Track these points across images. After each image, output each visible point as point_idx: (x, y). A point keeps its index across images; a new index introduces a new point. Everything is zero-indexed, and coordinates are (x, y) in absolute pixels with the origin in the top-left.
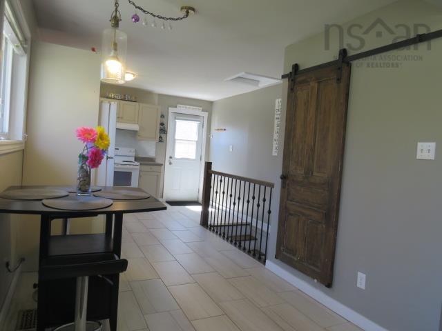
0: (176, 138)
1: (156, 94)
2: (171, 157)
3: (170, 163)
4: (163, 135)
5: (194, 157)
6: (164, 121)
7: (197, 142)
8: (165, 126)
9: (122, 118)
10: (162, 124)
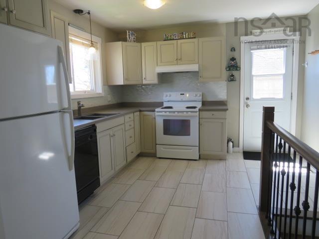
0: (253, 73)
1: (222, 24)
2: (247, 99)
3: (248, 106)
4: (235, 73)
5: (281, 96)
6: (235, 55)
7: (285, 76)
8: (237, 60)
9: (181, 59)
10: (233, 59)
